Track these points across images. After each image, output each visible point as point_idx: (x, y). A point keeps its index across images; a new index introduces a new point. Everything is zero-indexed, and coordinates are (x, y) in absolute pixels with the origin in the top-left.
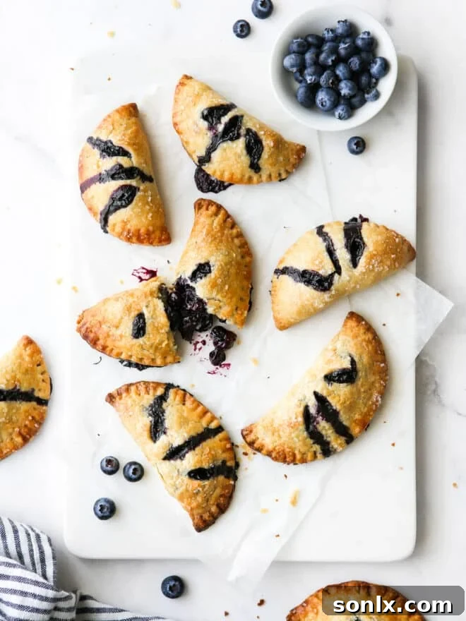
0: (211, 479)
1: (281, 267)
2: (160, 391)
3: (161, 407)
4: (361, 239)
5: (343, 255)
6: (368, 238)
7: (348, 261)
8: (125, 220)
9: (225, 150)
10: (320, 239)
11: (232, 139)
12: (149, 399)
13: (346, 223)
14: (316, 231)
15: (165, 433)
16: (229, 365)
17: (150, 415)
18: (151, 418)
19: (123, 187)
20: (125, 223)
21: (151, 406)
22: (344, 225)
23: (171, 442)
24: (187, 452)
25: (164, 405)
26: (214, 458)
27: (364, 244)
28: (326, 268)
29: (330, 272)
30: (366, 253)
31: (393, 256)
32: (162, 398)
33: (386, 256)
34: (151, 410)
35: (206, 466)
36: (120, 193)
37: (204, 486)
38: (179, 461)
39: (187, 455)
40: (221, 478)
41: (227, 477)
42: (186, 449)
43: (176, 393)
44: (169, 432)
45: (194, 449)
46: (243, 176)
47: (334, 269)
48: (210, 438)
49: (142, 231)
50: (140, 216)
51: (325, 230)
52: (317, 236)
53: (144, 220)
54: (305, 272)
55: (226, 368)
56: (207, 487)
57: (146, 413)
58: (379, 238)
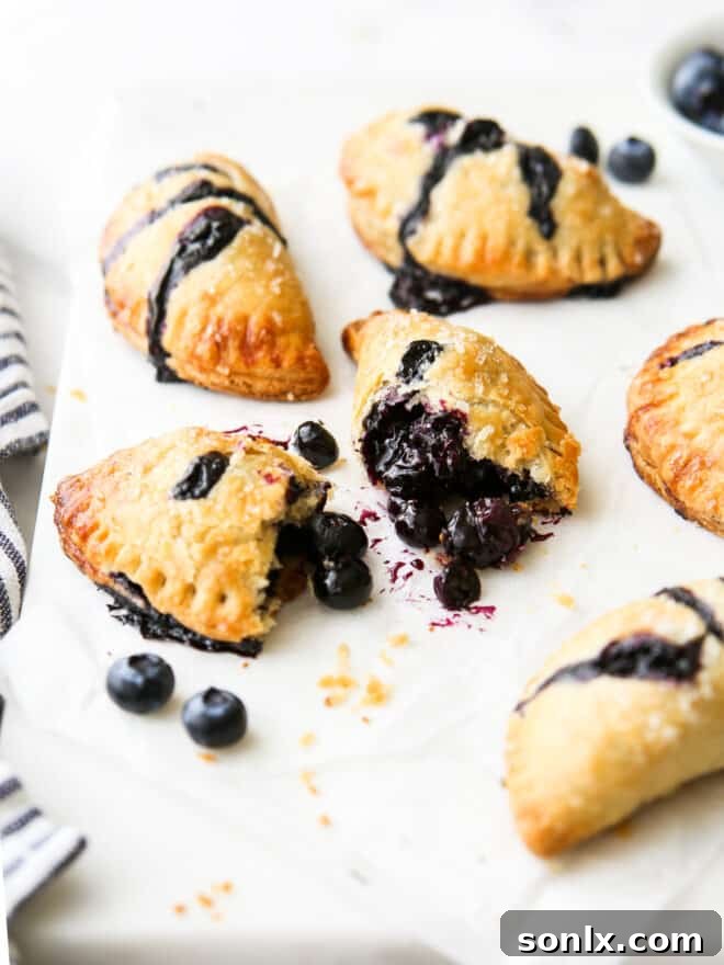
8: (212, 291)
9: (466, 173)
11: (486, 149)
16: (491, 609)
19: (209, 213)
20: (211, 300)
36: (202, 223)
46: (511, 243)
49: (255, 321)
50: (249, 280)
53: (260, 291)
55: (481, 615)
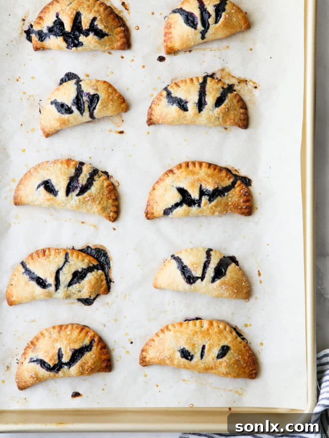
0: (227, 99)
1: (176, 256)
2: (165, 93)
3: (173, 98)
4: (226, 271)
5: (210, 272)
6: (229, 273)
7: (211, 277)
10: (205, 256)
12: (165, 101)
13: (224, 257)
14: (207, 250)
15: (186, 102)
17: (172, 105)
18: (175, 105)
21: (168, 102)
22: (222, 257)
23: (194, 102)
24: (205, 99)
25: (173, 95)
26: (218, 90)
27: (225, 273)
28: (198, 273)
29: (198, 276)
30: (223, 279)
31: (235, 290)
32: (169, 94)
33: (232, 288)
34: (171, 103)
35: (218, 95)
37: (227, 103)
38: (206, 106)
39: (206, 100)
40: (229, 95)
41: (231, 93)
42: (203, 98)
43: (172, 87)
44: (188, 100)
45: (206, 95)
47: (200, 276)
48: (206, 85)
51: (212, 253)
52: (205, 253)
54: (185, 266)
56: (229, 103)
57: (170, 106)
58: (235, 276)
